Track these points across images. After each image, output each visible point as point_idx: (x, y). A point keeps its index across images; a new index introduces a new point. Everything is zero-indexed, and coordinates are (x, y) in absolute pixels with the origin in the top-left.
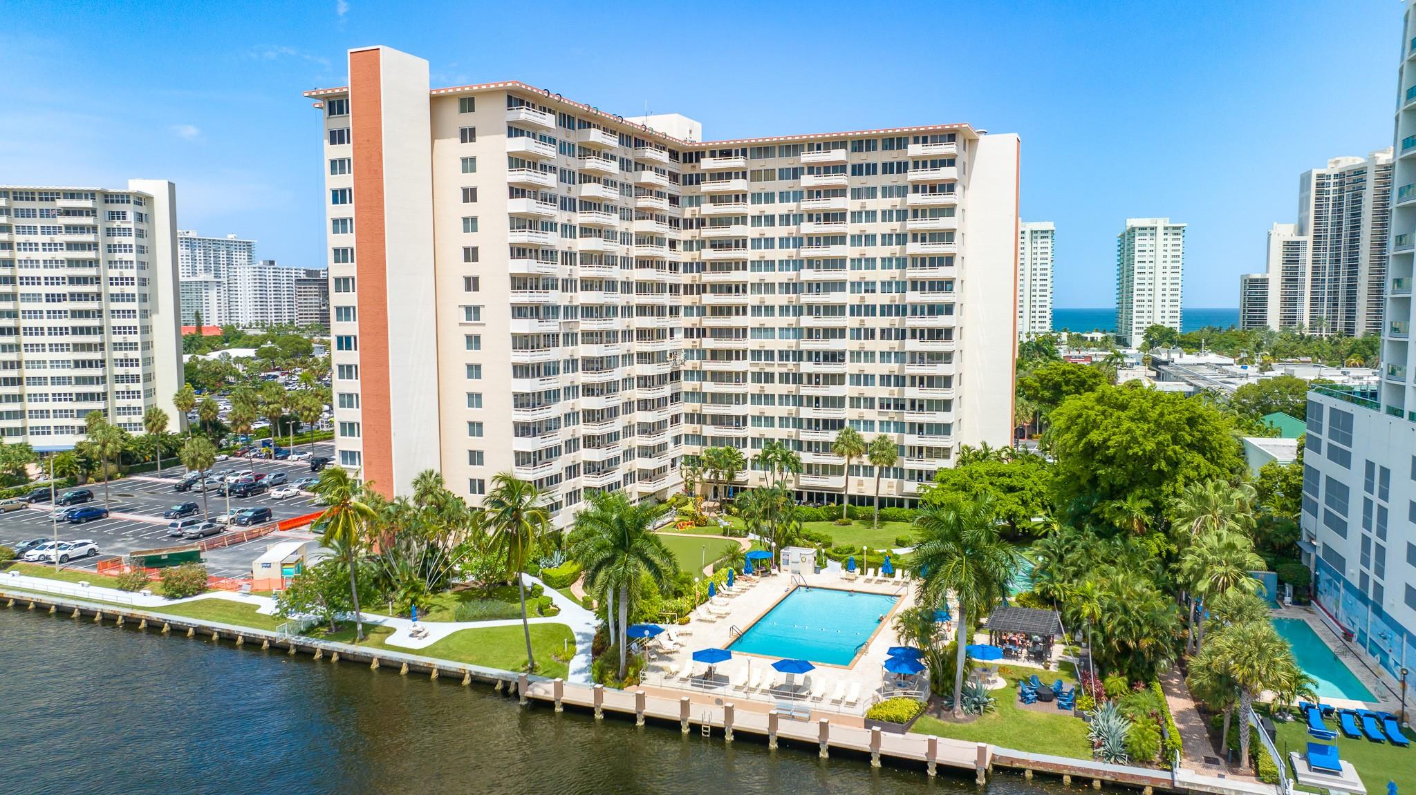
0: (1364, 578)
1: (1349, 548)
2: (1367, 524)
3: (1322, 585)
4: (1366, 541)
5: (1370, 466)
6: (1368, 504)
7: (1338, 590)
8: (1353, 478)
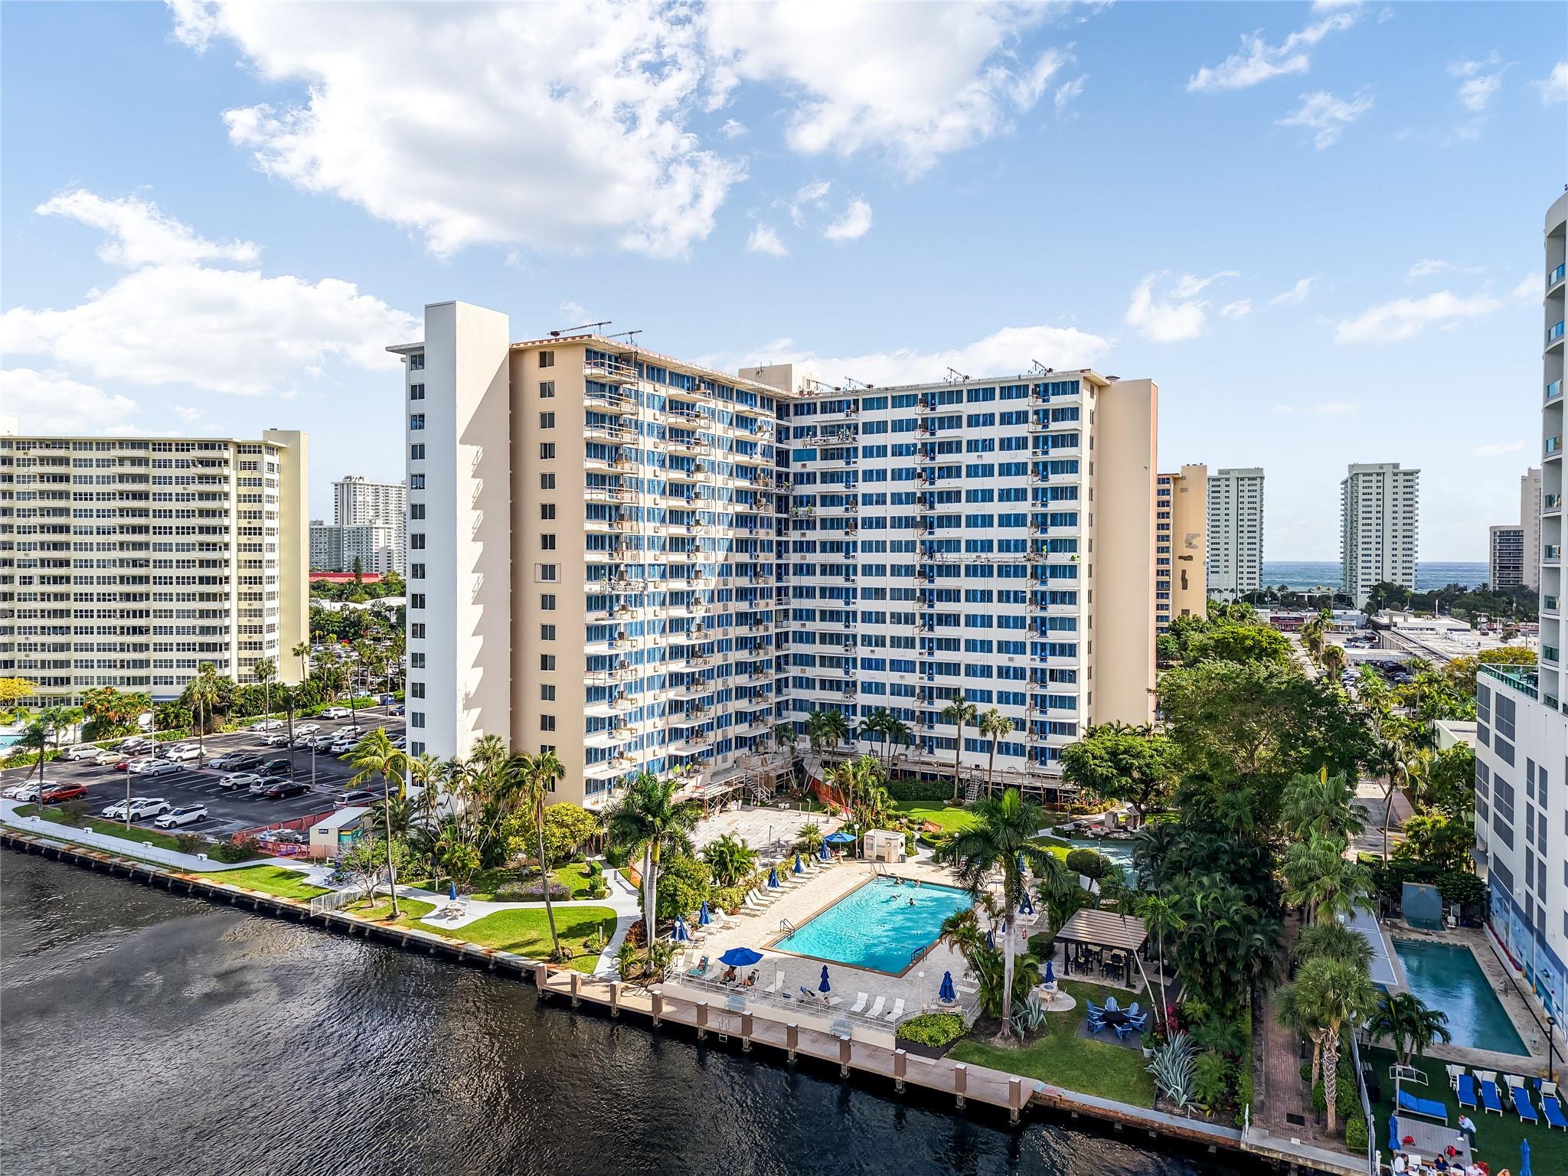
0: (1529, 899)
1: (1515, 862)
2: (1530, 836)
3: (1495, 905)
4: (1530, 854)
5: (1530, 764)
6: (1530, 809)
7: (1508, 913)
8: (1516, 777)
